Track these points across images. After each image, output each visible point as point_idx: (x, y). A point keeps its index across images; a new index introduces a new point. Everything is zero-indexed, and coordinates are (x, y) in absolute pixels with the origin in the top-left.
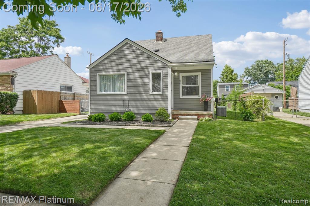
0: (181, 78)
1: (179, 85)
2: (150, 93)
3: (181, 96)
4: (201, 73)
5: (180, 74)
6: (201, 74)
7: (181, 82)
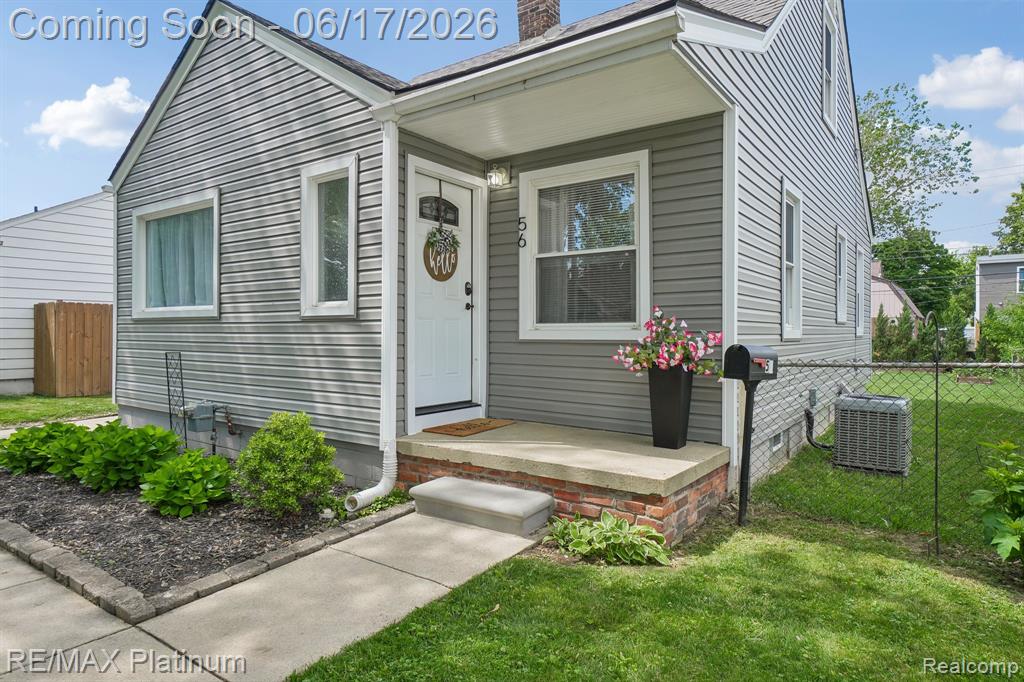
0: (529, 208)
1: (517, 254)
2: (307, 312)
3: (529, 327)
4: (652, 153)
5: (524, 177)
6: (652, 165)
7: (531, 235)
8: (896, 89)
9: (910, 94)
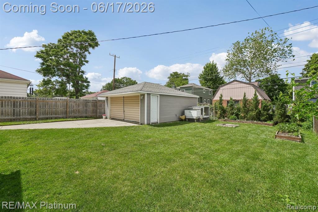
8: (265, 29)
9: (270, 30)
